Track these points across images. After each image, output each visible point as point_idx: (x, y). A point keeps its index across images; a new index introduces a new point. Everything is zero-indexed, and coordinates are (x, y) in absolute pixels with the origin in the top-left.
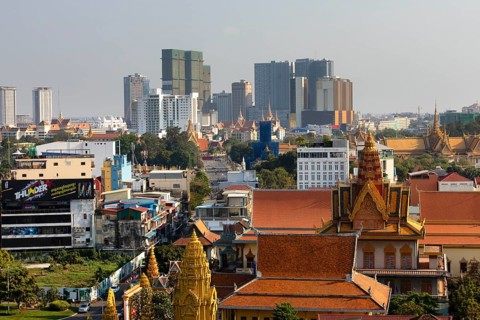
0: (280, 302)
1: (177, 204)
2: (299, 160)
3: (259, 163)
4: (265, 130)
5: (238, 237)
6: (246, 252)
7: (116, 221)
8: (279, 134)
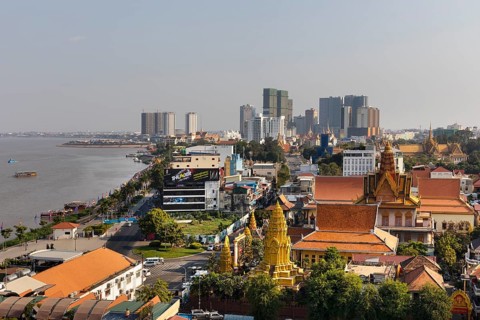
0: (329, 246)
1: (269, 185)
2: (345, 158)
3: (320, 159)
4: (325, 139)
5: (305, 206)
6: (310, 215)
7: (232, 194)
8: (333, 141)
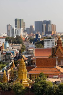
0: (41, 72)
1: (18, 52)
2: (44, 42)
3: (36, 43)
4: (37, 35)
5: (32, 59)
6: (33, 62)
7: (5, 56)
8: (40, 36)
